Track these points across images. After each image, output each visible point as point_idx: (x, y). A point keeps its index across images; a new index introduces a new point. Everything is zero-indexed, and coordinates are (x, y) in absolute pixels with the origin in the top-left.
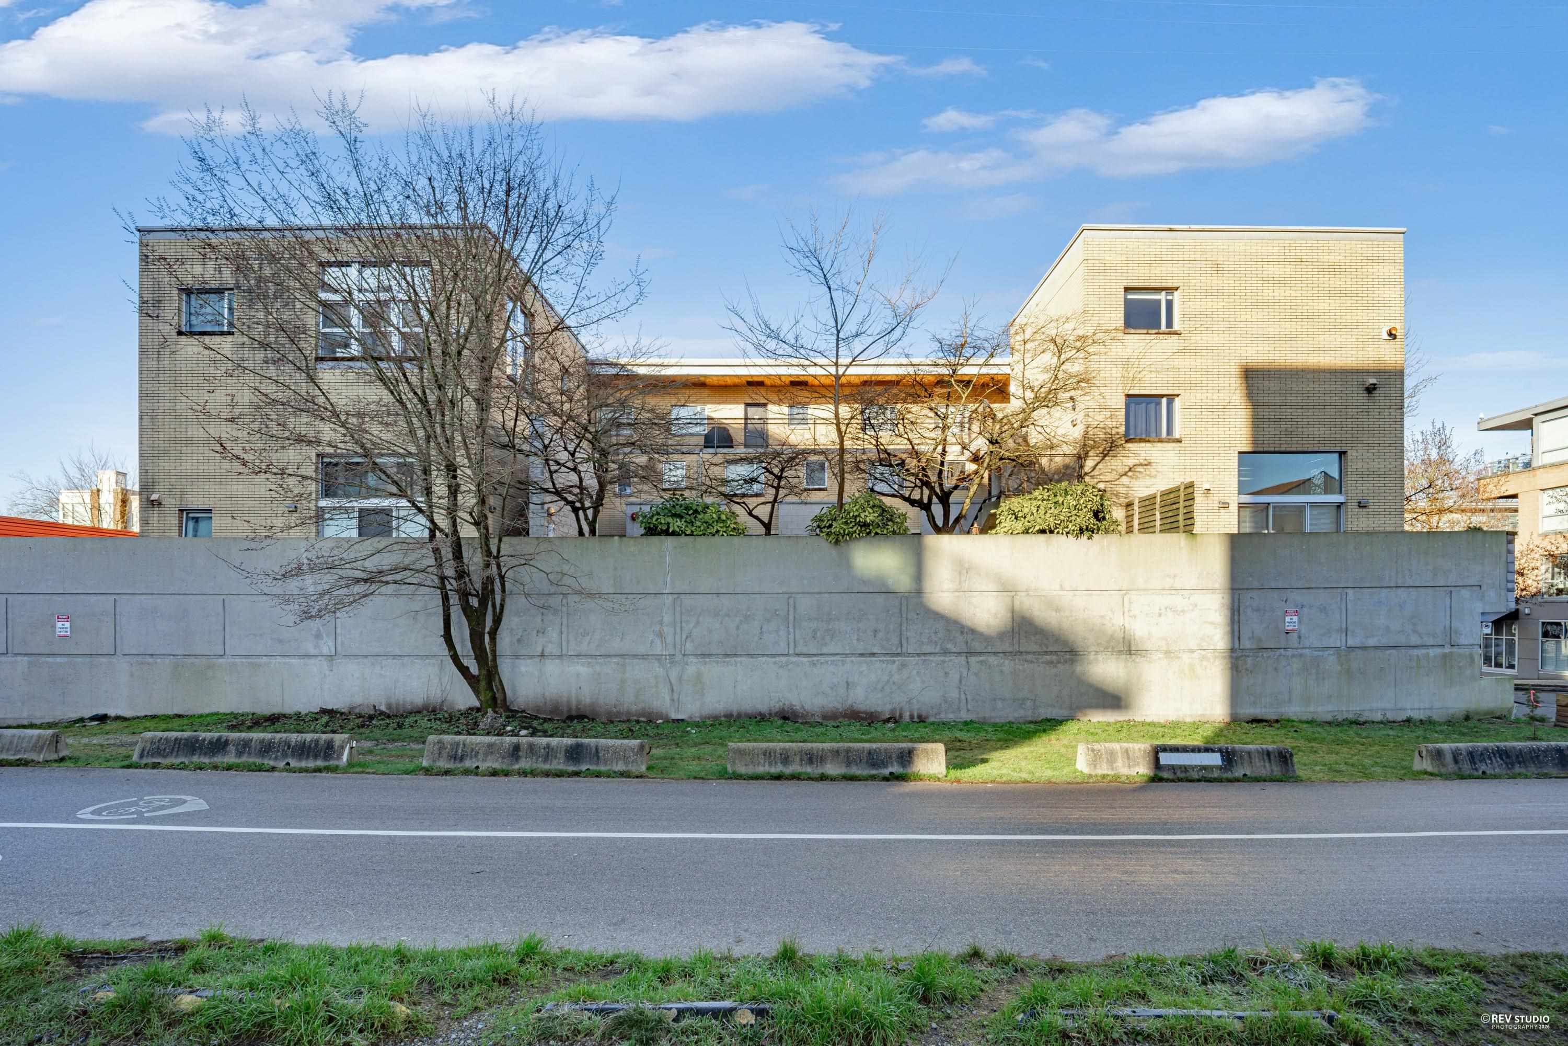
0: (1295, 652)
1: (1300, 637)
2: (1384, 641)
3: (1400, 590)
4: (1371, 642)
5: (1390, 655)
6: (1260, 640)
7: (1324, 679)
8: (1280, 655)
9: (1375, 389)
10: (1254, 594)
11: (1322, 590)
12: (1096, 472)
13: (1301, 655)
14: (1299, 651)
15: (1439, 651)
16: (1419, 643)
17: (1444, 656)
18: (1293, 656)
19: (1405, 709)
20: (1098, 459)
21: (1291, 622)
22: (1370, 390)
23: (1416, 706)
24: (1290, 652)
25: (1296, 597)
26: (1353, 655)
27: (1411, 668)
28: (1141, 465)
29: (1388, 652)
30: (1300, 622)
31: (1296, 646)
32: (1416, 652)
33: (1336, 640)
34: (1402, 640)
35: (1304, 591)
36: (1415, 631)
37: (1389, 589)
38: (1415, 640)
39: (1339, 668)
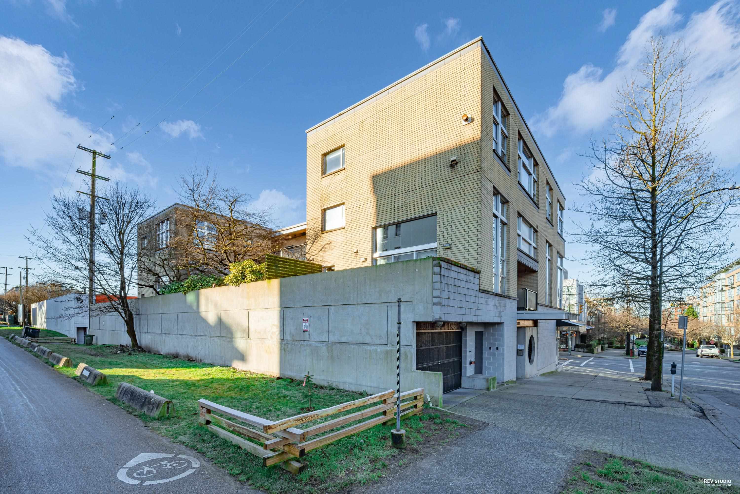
0: (308, 343)
1: (309, 335)
2: (350, 340)
3: (359, 306)
4: (343, 340)
5: (354, 348)
6: (293, 336)
7: (320, 360)
8: (301, 344)
9: (457, 163)
10: (291, 310)
11: (320, 307)
12: (310, 251)
13: (310, 345)
14: (310, 342)
15: (384, 348)
16: (371, 342)
17: (387, 352)
18: (307, 345)
19: (362, 386)
20: (311, 245)
21: (305, 326)
22: (453, 164)
23: (369, 384)
24: (306, 343)
25: (308, 312)
26: (334, 346)
27: (366, 358)
28: (328, 244)
29: (353, 347)
30: (309, 325)
31: (308, 339)
32: (369, 348)
33: (324, 338)
34: (361, 340)
35: (312, 307)
36: (368, 333)
37: (353, 306)
38: (368, 340)
39: (328, 354)
